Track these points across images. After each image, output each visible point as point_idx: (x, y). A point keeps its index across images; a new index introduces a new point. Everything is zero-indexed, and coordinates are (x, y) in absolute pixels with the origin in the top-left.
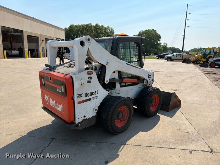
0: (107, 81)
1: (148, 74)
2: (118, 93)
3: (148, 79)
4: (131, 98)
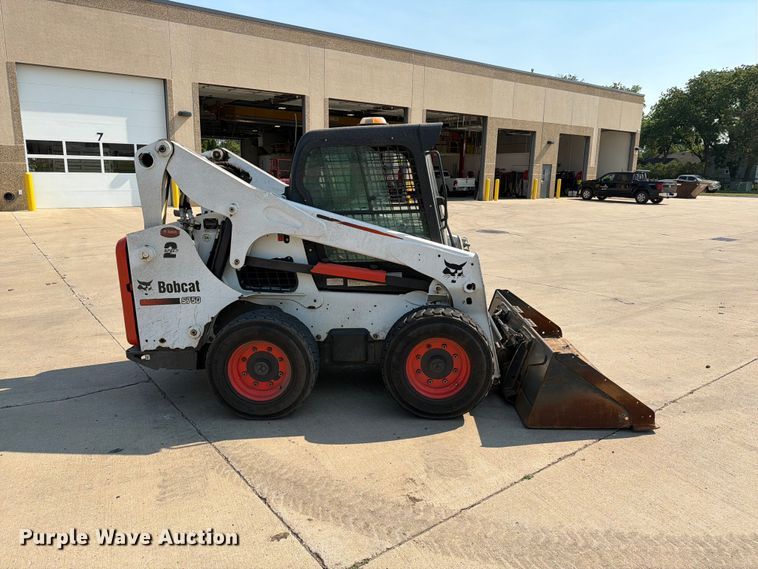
0: (237, 262)
1: (441, 259)
2: (310, 307)
3: (446, 280)
4: (372, 334)
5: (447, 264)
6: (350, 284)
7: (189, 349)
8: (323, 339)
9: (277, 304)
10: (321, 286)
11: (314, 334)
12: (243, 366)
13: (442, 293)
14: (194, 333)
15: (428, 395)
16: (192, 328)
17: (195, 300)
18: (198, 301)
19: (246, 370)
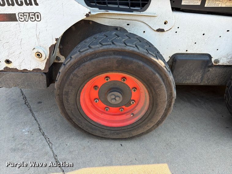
2: (159, 30)
4: (213, 60)
6: (209, 4)
7: (37, 70)
9: (124, 26)
10: (176, 6)
12: (95, 94)
14: (39, 55)
16: (35, 51)
17: (33, 16)
18: (38, 18)
19: (97, 97)
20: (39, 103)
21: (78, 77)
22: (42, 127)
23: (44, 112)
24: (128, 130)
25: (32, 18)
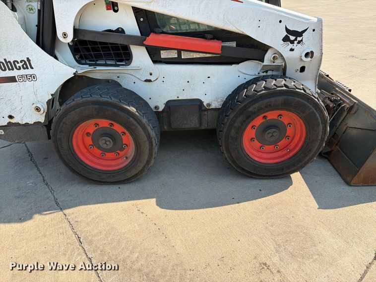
0: (65, 35)
1: (283, 25)
2: (147, 81)
3: (284, 49)
4: (205, 104)
5: (287, 30)
6: (185, 55)
7: (37, 123)
8: (161, 109)
9: (115, 78)
10: (156, 59)
11: (152, 106)
12: (89, 140)
13: (279, 62)
14: (38, 109)
15: (262, 161)
16: (34, 106)
17: (30, 78)
18: (34, 78)
19: (92, 143)
20: (46, 158)
21: (66, 124)
22: (46, 178)
23: (50, 166)
24: (123, 171)
25: (30, 79)
